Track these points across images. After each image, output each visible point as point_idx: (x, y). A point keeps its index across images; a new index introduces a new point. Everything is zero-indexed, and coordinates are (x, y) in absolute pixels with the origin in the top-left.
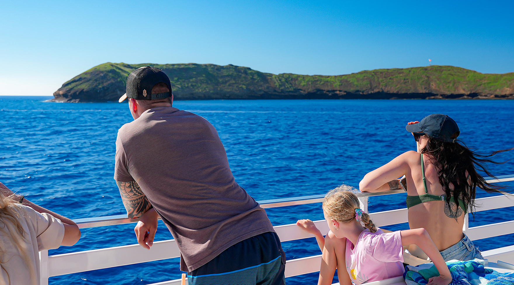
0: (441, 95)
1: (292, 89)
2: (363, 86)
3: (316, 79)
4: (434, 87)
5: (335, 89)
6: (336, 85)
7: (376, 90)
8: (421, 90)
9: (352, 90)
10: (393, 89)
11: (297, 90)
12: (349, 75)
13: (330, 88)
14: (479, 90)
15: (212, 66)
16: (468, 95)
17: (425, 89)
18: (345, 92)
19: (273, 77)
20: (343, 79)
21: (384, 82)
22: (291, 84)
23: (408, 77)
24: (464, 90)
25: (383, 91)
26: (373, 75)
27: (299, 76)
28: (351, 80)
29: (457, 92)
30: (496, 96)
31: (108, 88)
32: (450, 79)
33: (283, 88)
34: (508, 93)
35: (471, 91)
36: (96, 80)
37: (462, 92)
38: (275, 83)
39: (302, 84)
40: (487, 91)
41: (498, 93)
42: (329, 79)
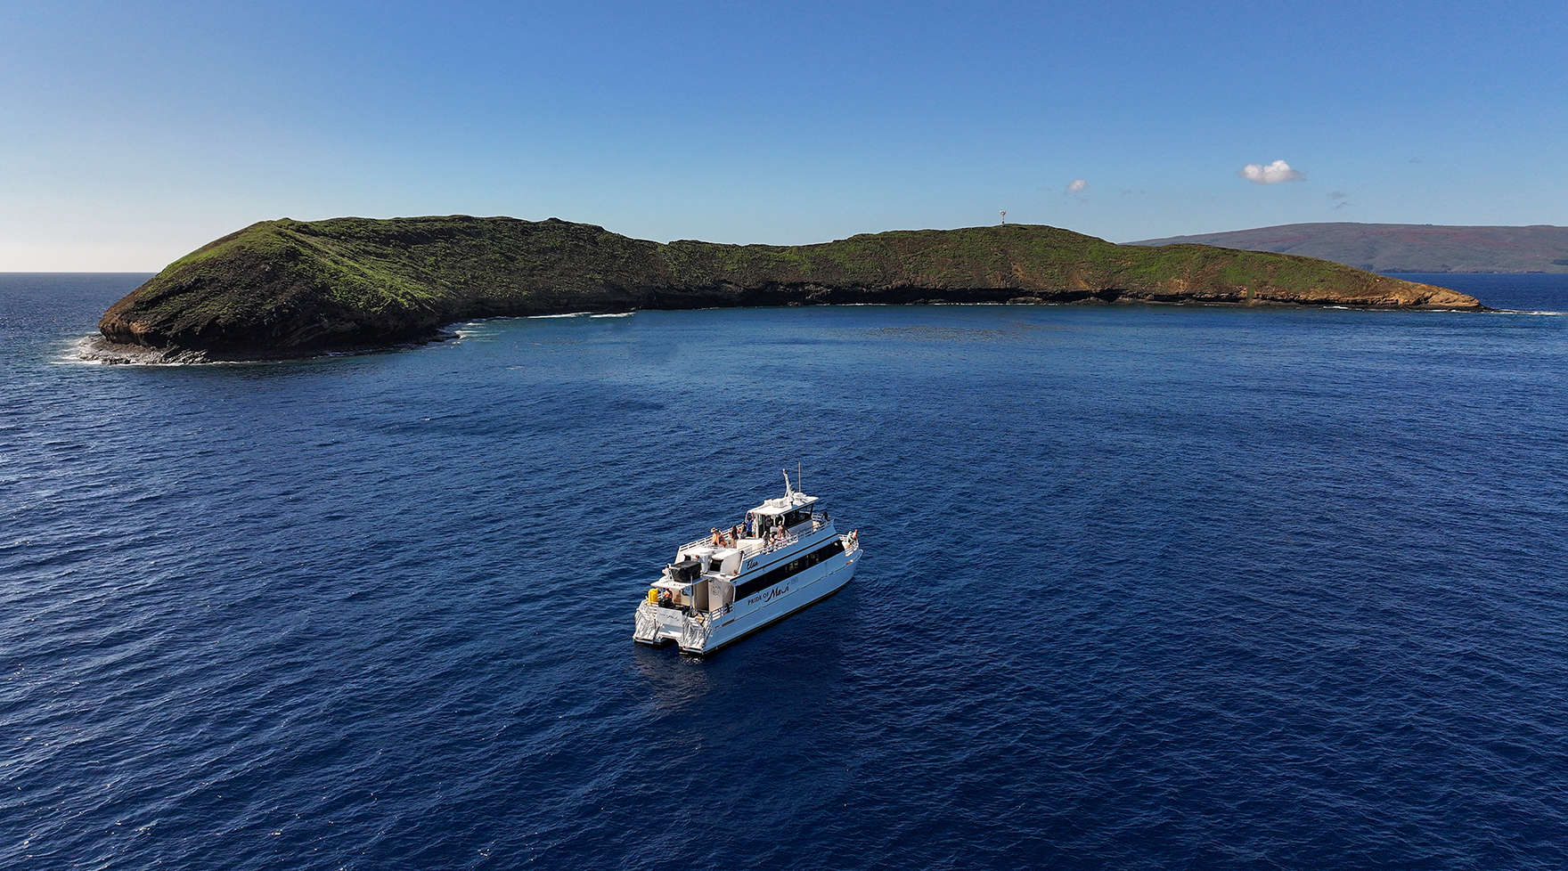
0: (1040, 295)
1: (707, 281)
2: (865, 272)
3: (758, 254)
4: (1020, 274)
5: (805, 279)
6: (805, 271)
7: (897, 283)
8: (998, 283)
9: (844, 281)
10: (932, 278)
11: (718, 284)
12: (830, 244)
13: (792, 278)
14: (1120, 282)
15: (510, 224)
16: (1097, 295)
17: (1002, 279)
18: (828, 287)
19: (659, 250)
20: (817, 254)
21: (910, 263)
22: (702, 267)
23: (960, 252)
24: (1087, 281)
25: (912, 285)
26: (881, 246)
27: (716, 247)
28: (838, 257)
29: (1072, 288)
30: (1157, 297)
31: (293, 312)
32: (1053, 256)
33: (687, 278)
34: (1181, 290)
35: (1102, 284)
36: (251, 286)
37: (1083, 286)
38: (667, 266)
39: (729, 268)
40: (1136, 286)
41: (1160, 288)
42: (786, 254)
